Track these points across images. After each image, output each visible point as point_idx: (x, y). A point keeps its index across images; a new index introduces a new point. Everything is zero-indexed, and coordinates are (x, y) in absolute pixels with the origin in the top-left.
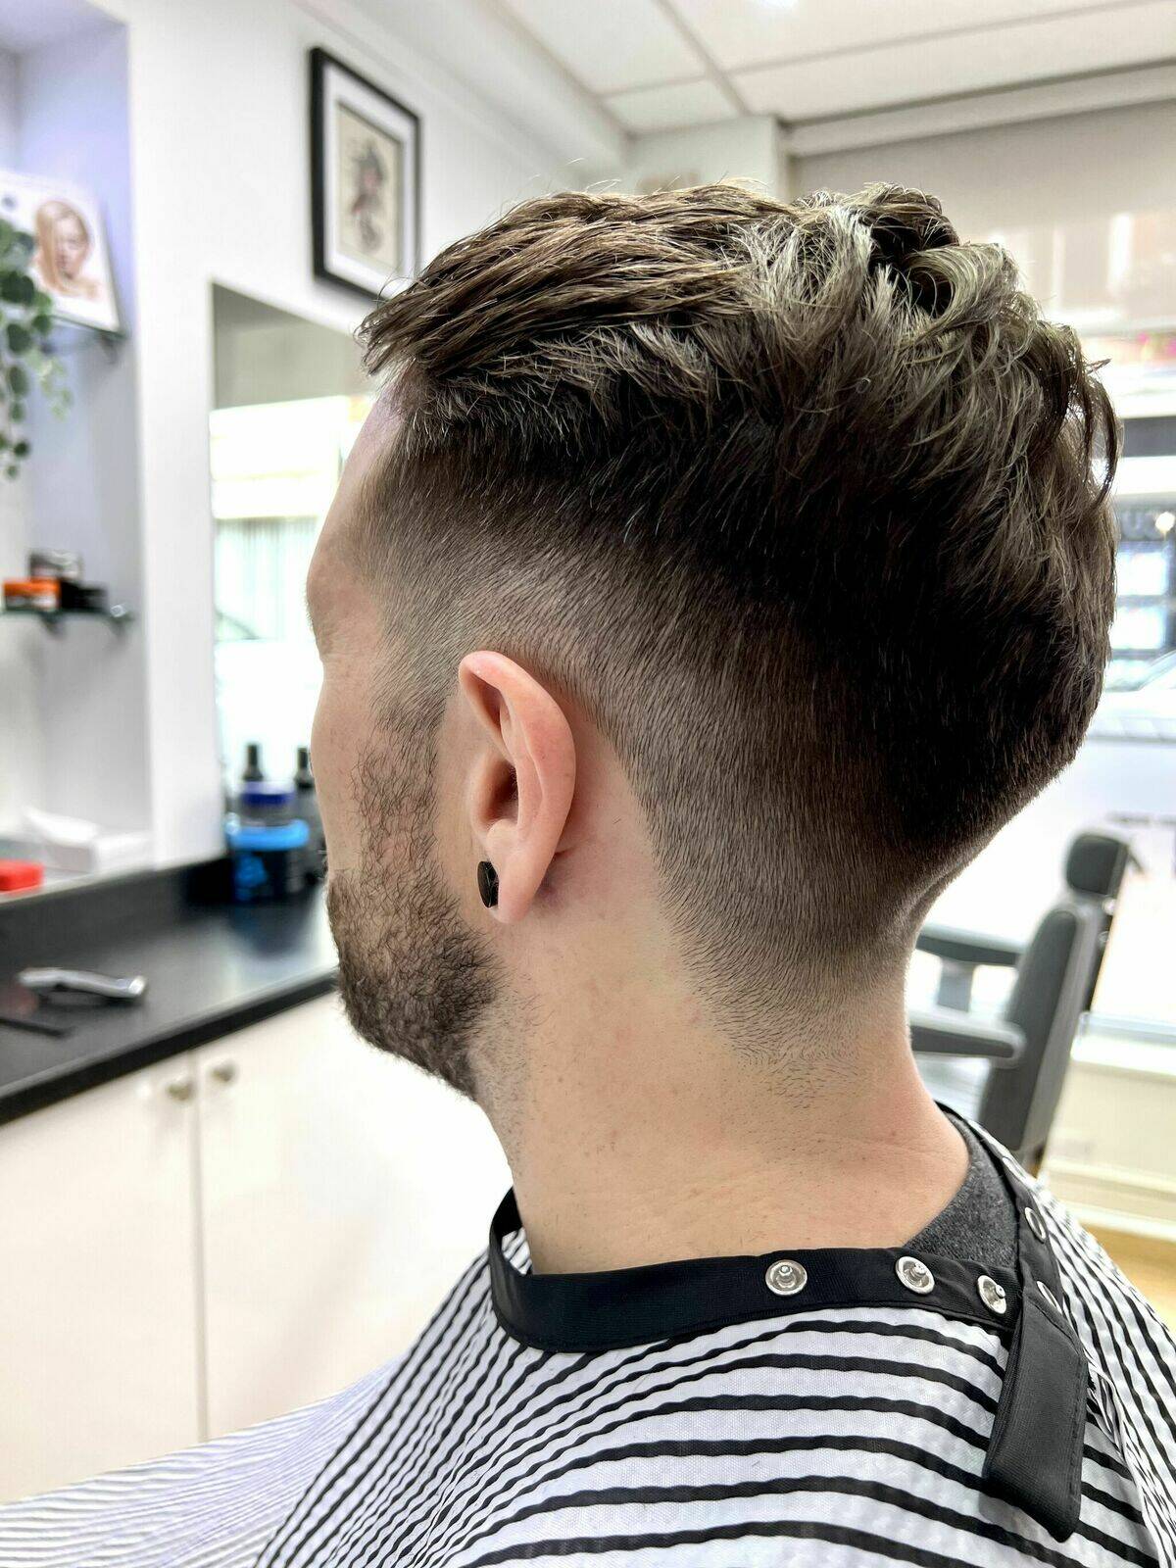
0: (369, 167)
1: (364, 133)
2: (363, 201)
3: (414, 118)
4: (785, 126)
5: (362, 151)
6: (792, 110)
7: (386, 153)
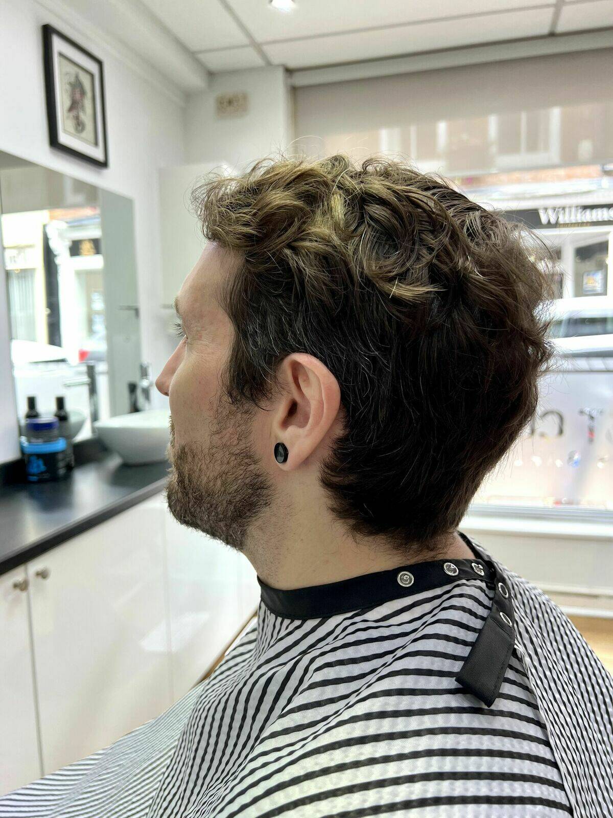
0: (76, 87)
1: (73, 70)
2: (75, 106)
3: (100, 63)
4: (289, 71)
5: (73, 79)
6: (292, 64)
7: (86, 81)
